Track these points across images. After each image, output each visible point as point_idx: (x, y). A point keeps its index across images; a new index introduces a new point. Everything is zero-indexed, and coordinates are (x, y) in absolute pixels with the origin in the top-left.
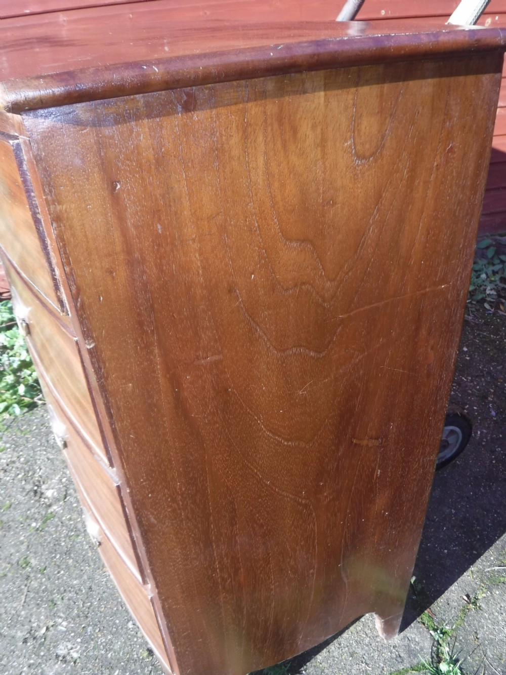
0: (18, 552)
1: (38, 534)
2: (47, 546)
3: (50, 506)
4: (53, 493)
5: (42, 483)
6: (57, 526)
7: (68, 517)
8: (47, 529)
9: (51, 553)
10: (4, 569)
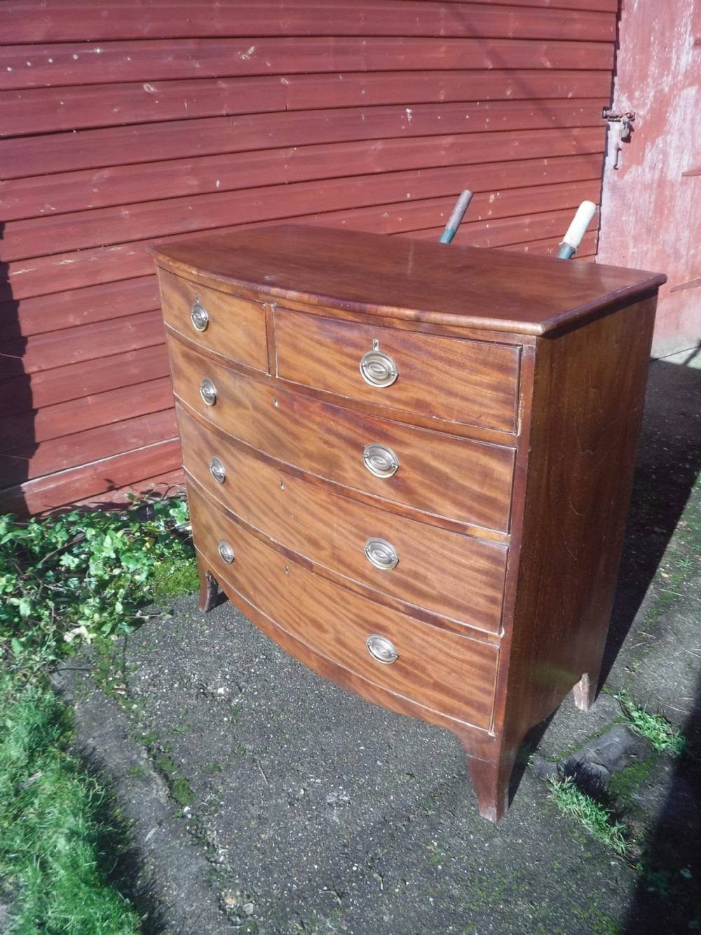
0: (226, 744)
1: (236, 725)
2: (254, 731)
3: (230, 701)
4: (225, 690)
5: (205, 685)
6: (251, 714)
7: (257, 704)
8: (242, 719)
9: (261, 736)
10: (224, 760)
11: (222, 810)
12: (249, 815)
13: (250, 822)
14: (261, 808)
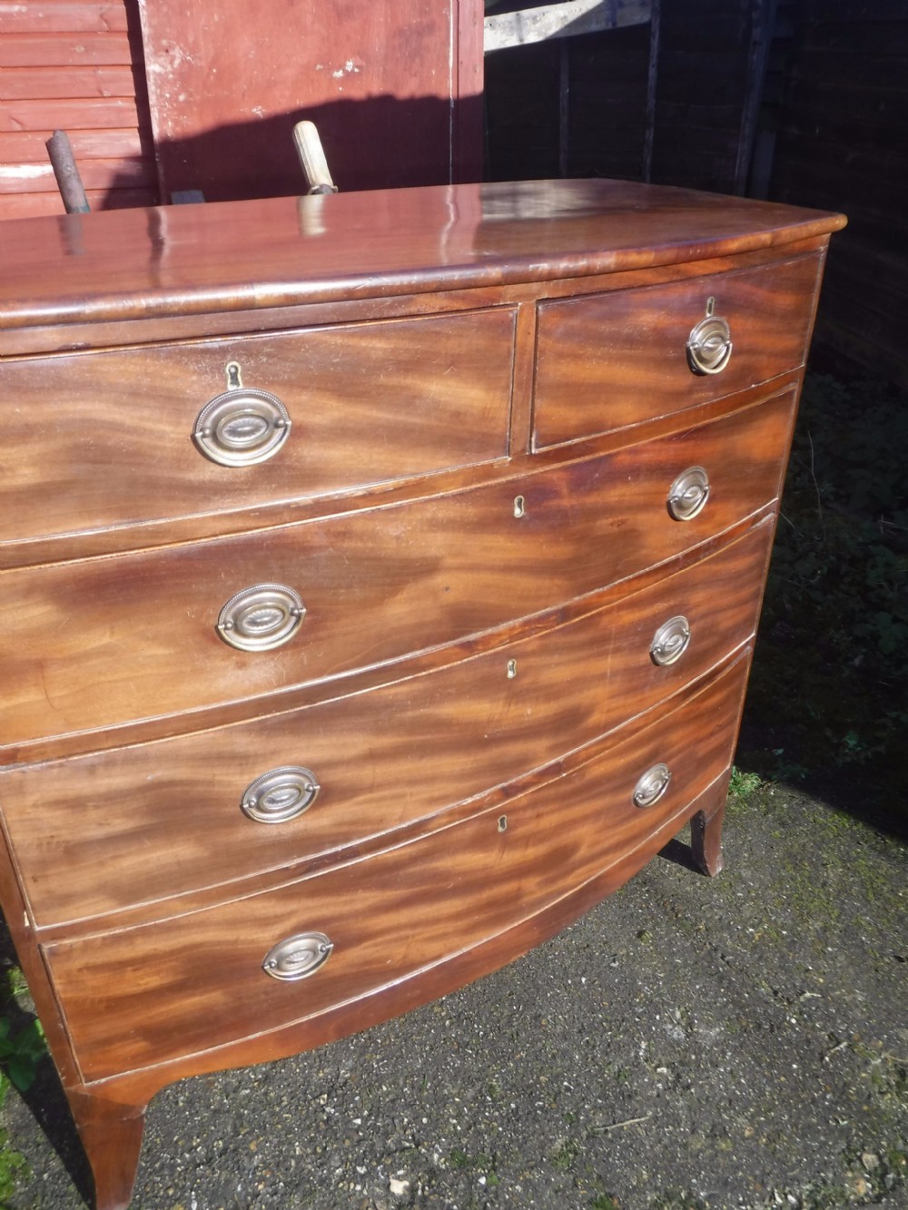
0: (548, 1181)
1: (501, 1163)
2: (524, 1131)
3: (433, 1172)
4: (399, 1178)
6: (479, 1133)
7: (455, 1121)
8: (487, 1150)
9: (536, 1120)
10: (586, 1186)
11: (698, 1194)
12: (709, 1152)
13: (722, 1151)
14: (693, 1131)
